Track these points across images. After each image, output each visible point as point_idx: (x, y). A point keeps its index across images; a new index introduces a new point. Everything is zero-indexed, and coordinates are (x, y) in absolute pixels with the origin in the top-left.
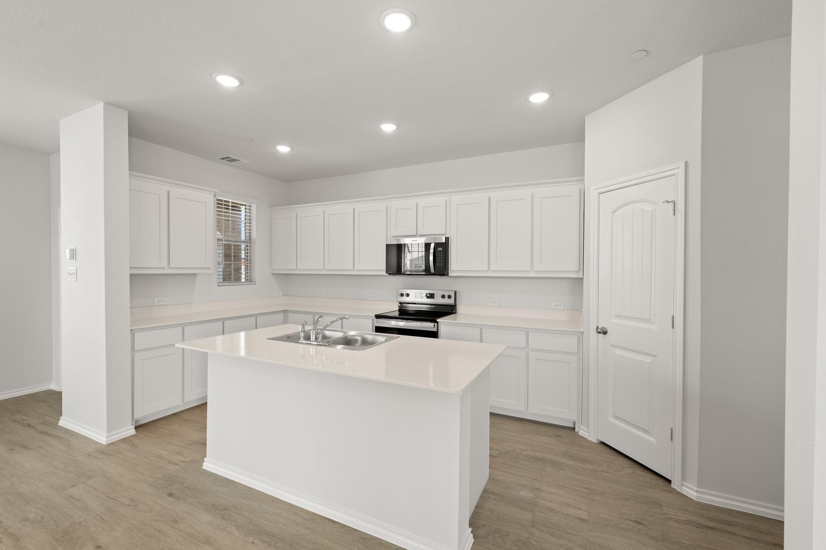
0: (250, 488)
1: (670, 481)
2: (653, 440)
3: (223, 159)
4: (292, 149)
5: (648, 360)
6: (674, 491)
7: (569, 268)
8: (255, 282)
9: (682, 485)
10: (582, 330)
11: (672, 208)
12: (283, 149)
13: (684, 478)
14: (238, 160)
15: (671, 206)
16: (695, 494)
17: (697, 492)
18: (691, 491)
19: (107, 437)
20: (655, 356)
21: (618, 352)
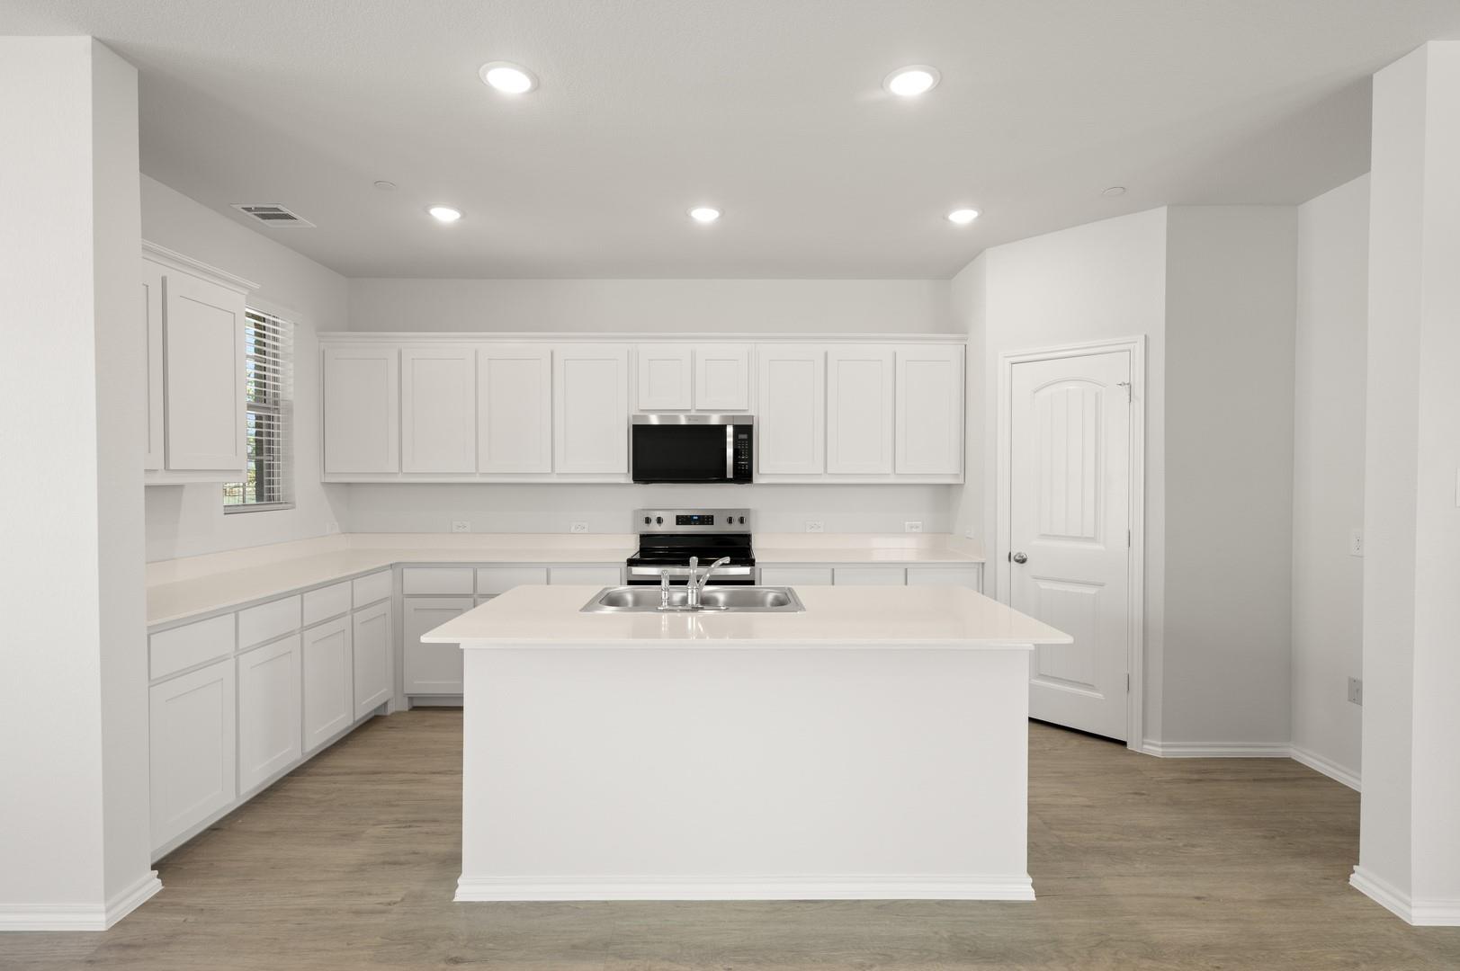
0: (606, 902)
1: (1124, 744)
2: (1099, 696)
3: (249, 210)
4: (464, 215)
5: (1092, 591)
6: (1134, 753)
7: (943, 468)
8: (294, 503)
9: (1143, 743)
10: (983, 560)
11: (1128, 393)
12: (445, 215)
13: (1144, 734)
14: (293, 218)
15: (1125, 390)
16: (1160, 750)
17: (1163, 746)
18: (1155, 748)
19: (108, 911)
20: (1101, 585)
21: (1044, 585)
